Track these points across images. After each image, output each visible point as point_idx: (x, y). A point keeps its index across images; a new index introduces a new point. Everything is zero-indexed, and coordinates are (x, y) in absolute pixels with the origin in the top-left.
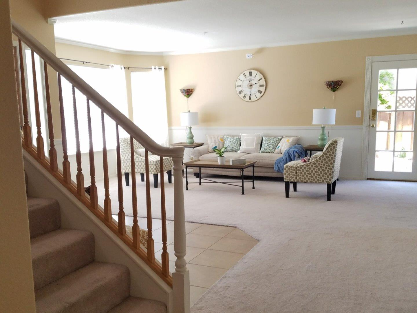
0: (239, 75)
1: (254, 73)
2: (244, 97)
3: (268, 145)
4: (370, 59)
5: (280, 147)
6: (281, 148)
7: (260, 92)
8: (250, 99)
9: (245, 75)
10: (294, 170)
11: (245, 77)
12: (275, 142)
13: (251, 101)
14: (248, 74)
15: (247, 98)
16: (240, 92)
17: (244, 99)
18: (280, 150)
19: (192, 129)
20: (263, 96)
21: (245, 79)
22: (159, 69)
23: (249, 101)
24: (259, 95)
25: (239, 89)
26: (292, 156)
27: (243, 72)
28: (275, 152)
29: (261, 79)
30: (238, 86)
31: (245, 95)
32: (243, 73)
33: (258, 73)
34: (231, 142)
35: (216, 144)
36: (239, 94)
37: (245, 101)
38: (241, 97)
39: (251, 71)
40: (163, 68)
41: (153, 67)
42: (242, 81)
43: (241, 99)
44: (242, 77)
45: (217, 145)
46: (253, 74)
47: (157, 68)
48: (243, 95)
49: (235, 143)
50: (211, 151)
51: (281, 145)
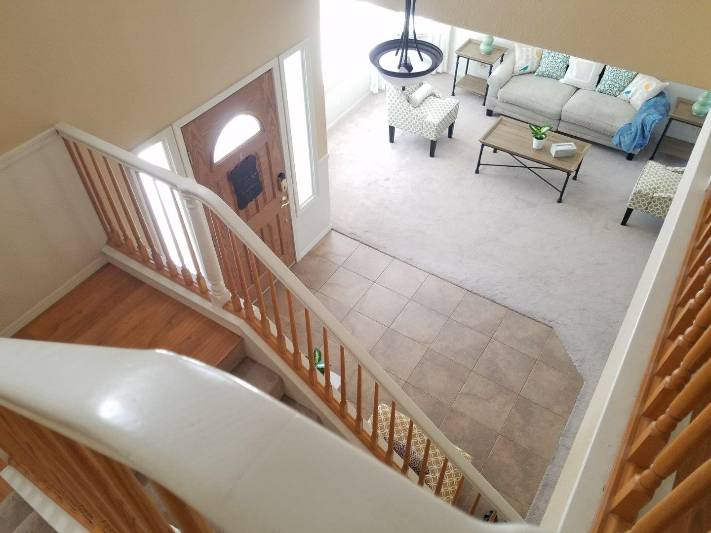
3: (612, 83)
5: (631, 94)
6: (632, 96)
10: (647, 199)
12: (626, 81)
18: (630, 98)
26: (646, 128)
28: (619, 96)
34: (553, 63)
35: (527, 63)
45: (529, 65)
49: (559, 65)
50: (517, 73)
51: (633, 91)
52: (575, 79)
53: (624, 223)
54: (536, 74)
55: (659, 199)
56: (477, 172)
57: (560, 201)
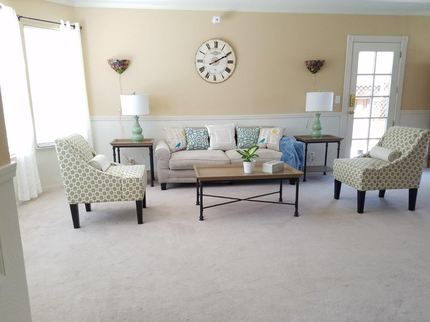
0: (201, 46)
1: (221, 44)
2: (207, 76)
3: (247, 139)
4: (352, 38)
6: (267, 141)
7: (228, 70)
8: (215, 79)
9: (208, 45)
10: (375, 174)
11: (209, 48)
13: (216, 82)
14: (212, 45)
15: (211, 78)
16: (202, 69)
17: (207, 79)
18: (267, 144)
19: (139, 119)
20: (232, 76)
21: (209, 52)
22: (71, 26)
23: (214, 82)
24: (226, 74)
25: (200, 65)
27: (206, 41)
29: (230, 53)
30: (199, 61)
31: (208, 74)
32: (205, 43)
33: (227, 45)
35: (178, 141)
36: (200, 72)
37: (208, 82)
38: (202, 76)
39: (217, 41)
40: (77, 25)
41: (62, 22)
42: (204, 54)
43: (203, 78)
44: (204, 49)
46: (220, 46)
47: (68, 23)
48: (205, 73)
49: (203, 137)
50: (174, 150)
51: (266, 138)
52: (220, 143)
53: (361, 210)
54: (188, 149)
55: (384, 170)
56: (202, 218)
57: (297, 215)
